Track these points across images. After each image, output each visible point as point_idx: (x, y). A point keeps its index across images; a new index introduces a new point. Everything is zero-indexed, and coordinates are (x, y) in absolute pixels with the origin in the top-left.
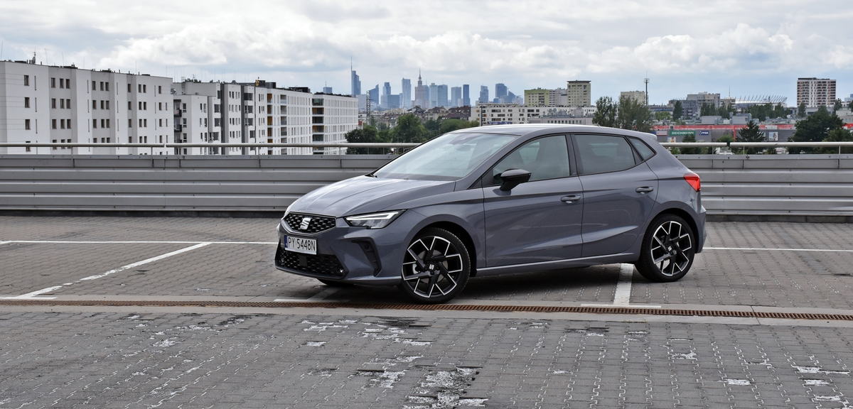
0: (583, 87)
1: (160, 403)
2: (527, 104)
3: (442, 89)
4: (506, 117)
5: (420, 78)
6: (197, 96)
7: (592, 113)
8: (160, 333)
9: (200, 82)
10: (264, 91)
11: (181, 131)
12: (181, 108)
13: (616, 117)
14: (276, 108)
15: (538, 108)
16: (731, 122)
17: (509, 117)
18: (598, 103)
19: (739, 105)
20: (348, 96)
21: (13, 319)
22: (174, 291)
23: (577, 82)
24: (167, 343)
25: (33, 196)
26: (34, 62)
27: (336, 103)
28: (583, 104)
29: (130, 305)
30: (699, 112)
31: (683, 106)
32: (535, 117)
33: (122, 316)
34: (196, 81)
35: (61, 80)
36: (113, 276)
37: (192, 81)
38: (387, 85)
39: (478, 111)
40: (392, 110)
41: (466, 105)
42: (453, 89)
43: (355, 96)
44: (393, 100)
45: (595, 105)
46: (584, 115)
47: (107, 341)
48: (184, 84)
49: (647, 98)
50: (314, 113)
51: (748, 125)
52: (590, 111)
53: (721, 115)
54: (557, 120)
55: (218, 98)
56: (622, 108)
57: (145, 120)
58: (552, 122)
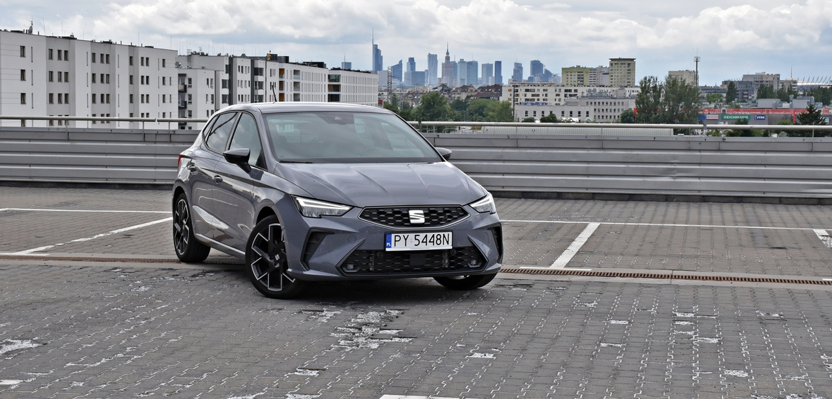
0: (626, 65)
1: (132, 328)
2: (565, 83)
3: (472, 65)
4: (541, 98)
5: (448, 53)
6: (203, 71)
7: (635, 93)
8: (138, 282)
9: (207, 55)
10: (276, 66)
11: (186, 108)
12: (187, 83)
13: (661, 99)
14: (289, 84)
15: (576, 88)
16: (791, 106)
17: (544, 97)
18: (641, 83)
19: (802, 86)
20: (368, 72)
21: (11, 270)
22: (155, 252)
23: (620, 59)
24: (143, 288)
25: (28, 167)
26: (31, 32)
27: (354, 80)
28: (626, 84)
29: (114, 261)
30: (755, 95)
31: (738, 87)
32: (573, 98)
33: (106, 269)
34: (203, 54)
35: (59, 51)
36: (101, 239)
37: (199, 54)
38: (412, 61)
39: (510, 90)
40: (416, 89)
41: (497, 83)
42: (483, 65)
43: (376, 73)
44: (417, 77)
45: (639, 85)
46: (627, 96)
47: (92, 287)
48: (189, 57)
49: (696, 78)
50: (329, 90)
51: (808, 110)
52: (633, 91)
53: (780, 98)
54: (597, 101)
55: (226, 73)
56: (668, 89)
57: (148, 95)
58: (591, 103)
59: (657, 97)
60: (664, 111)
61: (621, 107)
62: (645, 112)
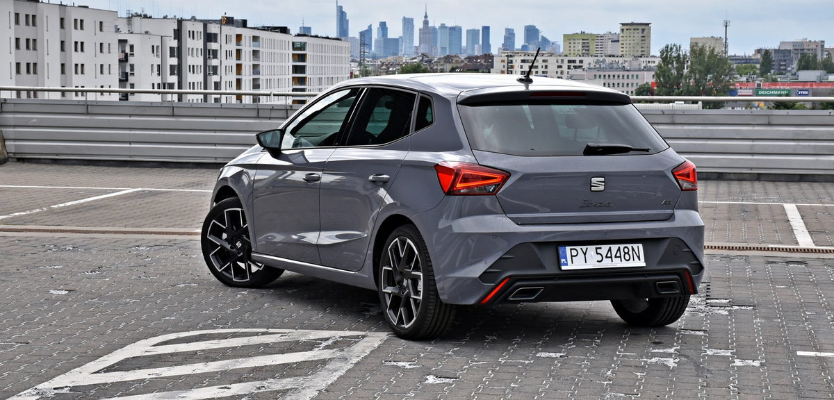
0: (640, 31)
2: (567, 53)
3: (456, 31)
5: (426, 17)
6: (147, 36)
7: (654, 65)
9: (151, 17)
10: (234, 31)
11: (127, 80)
12: (128, 50)
13: (686, 71)
14: (247, 52)
15: (581, 58)
18: (662, 53)
20: (334, 39)
23: (632, 24)
27: (322, 48)
28: (640, 54)
30: (795, 65)
31: (774, 56)
32: (578, 70)
34: (146, 16)
37: (140, 16)
38: (383, 26)
39: (503, 61)
40: (390, 59)
41: (486, 54)
42: (468, 31)
43: (342, 39)
44: (390, 45)
45: (658, 54)
46: (643, 67)
48: (130, 19)
49: (726, 46)
50: (294, 61)
52: (649, 62)
53: (825, 69)
54: (607, 74)
55: (175, 39)
56: (694, 60)
57: (82, 65)
58: (600, 76)
59: (680, 69)
60: (689, 86)
61: (635, 81)
62: (666, 87)
